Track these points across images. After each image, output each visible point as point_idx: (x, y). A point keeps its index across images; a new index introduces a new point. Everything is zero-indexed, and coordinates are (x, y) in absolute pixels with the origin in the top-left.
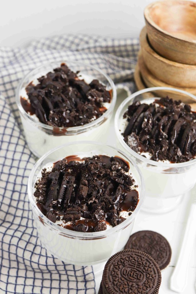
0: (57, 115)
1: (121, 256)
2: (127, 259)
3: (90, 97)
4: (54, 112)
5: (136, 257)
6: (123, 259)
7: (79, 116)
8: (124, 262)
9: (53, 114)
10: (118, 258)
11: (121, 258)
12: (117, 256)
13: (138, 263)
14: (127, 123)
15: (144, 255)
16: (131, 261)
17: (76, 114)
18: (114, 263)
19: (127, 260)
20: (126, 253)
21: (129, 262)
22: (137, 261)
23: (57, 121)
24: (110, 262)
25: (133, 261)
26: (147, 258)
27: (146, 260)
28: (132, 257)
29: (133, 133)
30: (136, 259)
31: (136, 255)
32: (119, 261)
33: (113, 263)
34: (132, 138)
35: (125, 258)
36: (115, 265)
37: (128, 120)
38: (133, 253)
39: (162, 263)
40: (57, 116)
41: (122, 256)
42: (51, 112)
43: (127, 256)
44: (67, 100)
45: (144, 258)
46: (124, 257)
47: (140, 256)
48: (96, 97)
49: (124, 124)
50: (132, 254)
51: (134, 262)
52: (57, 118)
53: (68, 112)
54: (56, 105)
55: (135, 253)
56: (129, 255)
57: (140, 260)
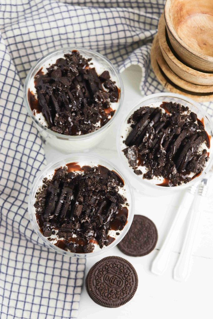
1: (106, 262)
2: (111, 266)
3: (96, 100)
4: (59, 115)
5: (119, 265)
6: (107, 266)
7: (83, 121)
8: (108, 268)
9: (58, 118)
10: (103, 264)
11: (106, 264)
12: (103, 262)
13: (120, 270)
14: (131, 129)
15: (126, 263)
16: (114, 268)
17: (81, 118)
18: (99, 268)
19: (110, 267)
20: (111, 259)
21: (112, 268)
22: (120, 269)
23: (62, 125)
24: (96, 267)
25: (116, 268)
26: (128, 266)
27: (128, 268)
28: (115, 264)
29: (134, 146)
30: (119, 266)
31: (119, 262)
32: (104, 267)
33: (98, 268)
34: (131, 151)
35: (110, 265)
36: (100, 270)
37: (132, 126)
38: (117, 261)
39: (147, 249)
40: (62, 120)
41: (107, 262)
42: (57, 115)
43: (111, 262)
44: (73, 99)
45: (126, 266)
46: (108, 265)
47: (123, 264)
48: (103, 99)
49: (128, 130)
50: (116, 261)
51: (116, 269)
52: (61, 122)
53: (74, 114)
54: (63, 106)
55: (119, 260)
56: (113, 262)
57: (122, 268)
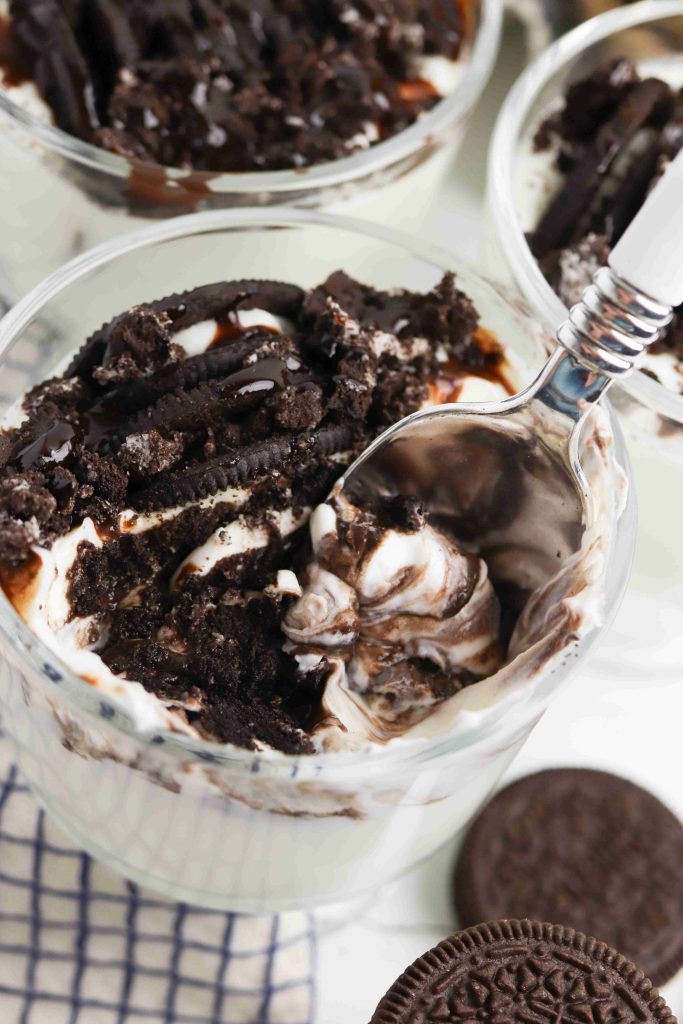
0: (160, 97)
1: (473, 961)
2: (509, 981)
3: (351, 16)
4: (141, 75)
5: (560, 975)
6: (483, 981)
7: (280, 115)
8: (490, 998)
9: (136, 90)
10: (453, 969)
11: (472, 975)
12: (451, 962)
13: (570, 1011)
14: (555, 180)
15: (604, 961)
16: (529, 998)
17: (265, 100)
18: (431, 1001)
19: (505, 990)
20: (504, 941)
21: (516, 1000)
22: (567, 999)
23: (156, 130)
24: (407, 995)
25: (545, 994)
26: (622, 982)
27: (619, 991)
28: (536, 971)
29: (592, 238)
30: (560, 983)
31: (557, 956)
32: (463, 991)
33: (422, 1003)
34: (584, 264)
35: (498, 975)
36: (438, 1014)
37: (563, 164)
38: (547, 948)
40: (156, 103)
41: (481, 961)
42: (127, 77)
43: (506, 961)
44: (220, 15)
45: (604, 979)
46: (490, 973)
47: (585, 969)
48: (386, 15)
49: (539, 183)
50: (538, 952)
51: (546, 1001)
52: (154, 112)
53: (223, 83)
54: (157, 40)
55: (553, 946)
56: (520, 959)
57: (582, 992)
